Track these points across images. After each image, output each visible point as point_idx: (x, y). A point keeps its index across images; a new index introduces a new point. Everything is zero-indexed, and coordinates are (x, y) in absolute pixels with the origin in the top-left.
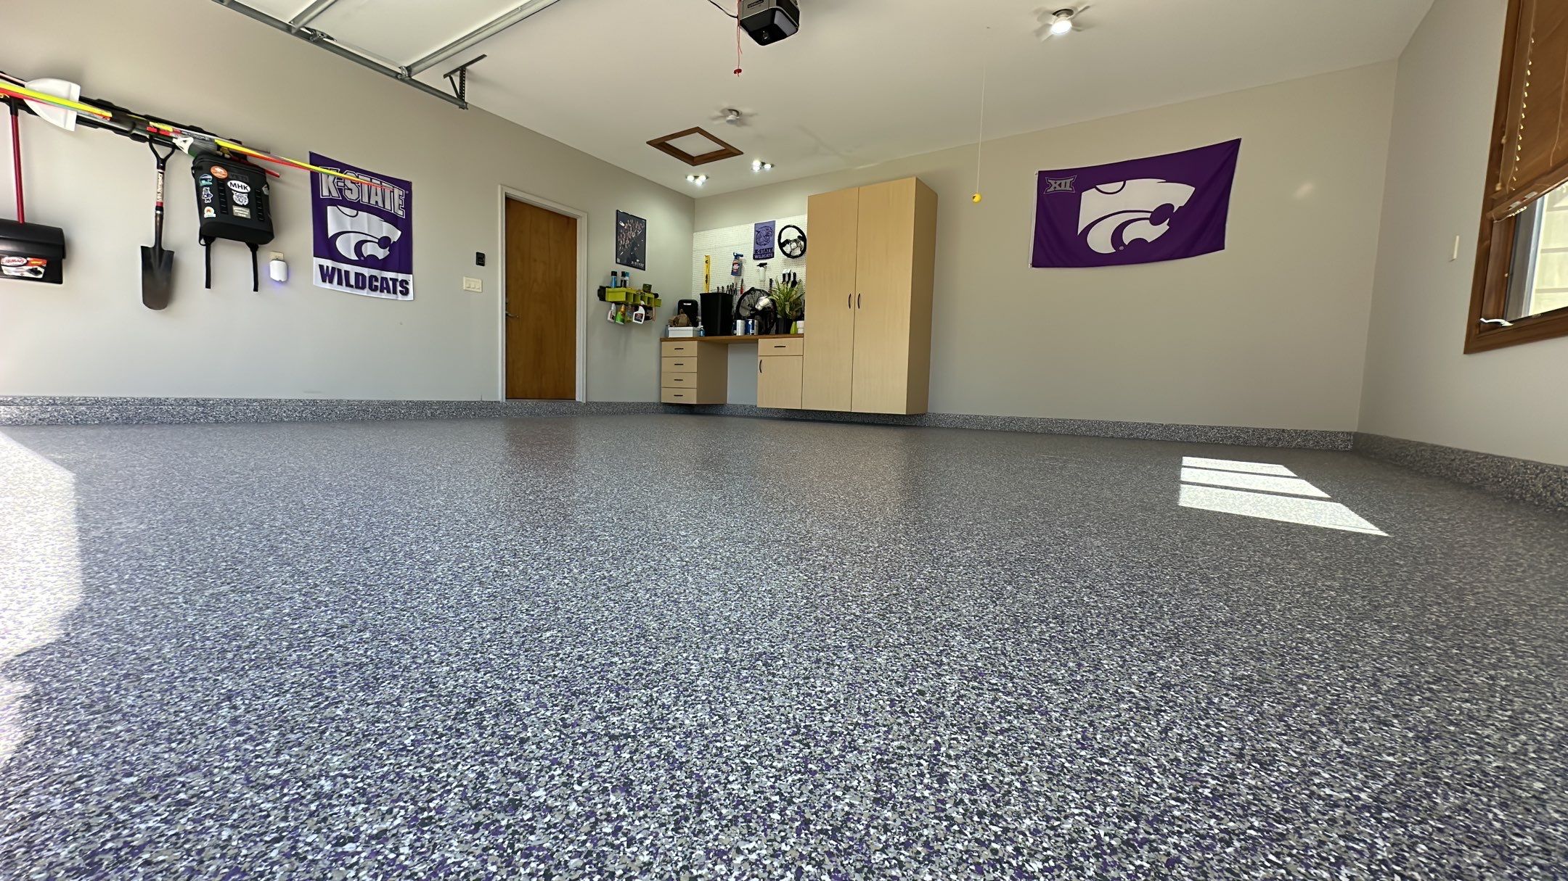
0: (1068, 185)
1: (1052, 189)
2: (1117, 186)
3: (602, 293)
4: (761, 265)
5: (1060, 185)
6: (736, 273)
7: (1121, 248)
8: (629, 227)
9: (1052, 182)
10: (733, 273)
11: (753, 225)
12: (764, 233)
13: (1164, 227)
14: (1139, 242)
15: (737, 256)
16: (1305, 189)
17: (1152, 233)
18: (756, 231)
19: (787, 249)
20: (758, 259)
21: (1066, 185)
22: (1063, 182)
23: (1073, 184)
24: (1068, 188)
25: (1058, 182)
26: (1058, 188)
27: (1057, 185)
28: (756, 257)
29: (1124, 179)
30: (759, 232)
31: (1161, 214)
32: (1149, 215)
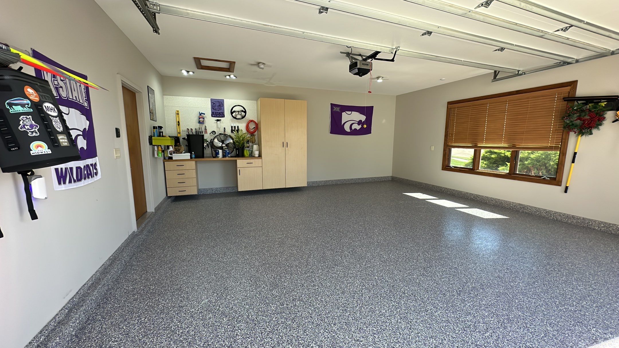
0: (339, 110)
1: (334, 110)
2: (349, 112)
3: (150, 140)
4: (218, 120)
5: (337, 109)
6: (201, 122)
7: (352, 131)
8: (151, 96)
9: (335, 108)
11: (210, 99)
12: (218, 104)
13: (360, 126)
14: (355, 129)
16: (384, 121)
17: (358, 127)
18: (211, 102)
20: (215, 117)
21: (338, 109)
22: (337, 108)
23: (340, 110)
24: (338, 110)
25: (336, 108)
26: (336, 110)
28: (213, 115)
29: (352, 111)
30: (214, 103)
31: (360, 122)
32: (357, 122)
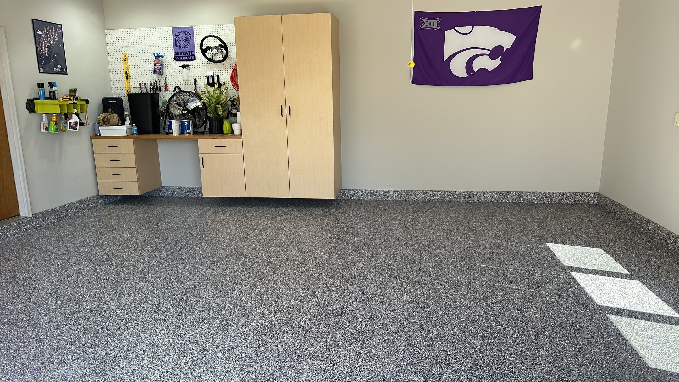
0: (436, 24)
1: (424, 26)
2: (467, 29)
3: (31, 106)
4: (184, 66)
5: (430, 24)
6: (159, 72)
7: (472, 74)
8: (46, 34)
9: (425, 21)
10: (155, 72)
11: (171, 28)
12: (183, 37)
13: (498, 62)
14: (483, 71)
15: (157, 57)
17: (491, 65)
18: (174, 34)
19: (209, 54)
20: (179, 60)
21: (434, 24)
22: (432, 21)
23: (439, 24)
24: (435, 27)
25: (429, 21)
26: (429, 26)
27: (428, 23)
28: (177, 58)
29: (472, 25)
30: (177, 36)
31: (496, 52)
32: (488, 52)
